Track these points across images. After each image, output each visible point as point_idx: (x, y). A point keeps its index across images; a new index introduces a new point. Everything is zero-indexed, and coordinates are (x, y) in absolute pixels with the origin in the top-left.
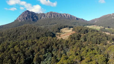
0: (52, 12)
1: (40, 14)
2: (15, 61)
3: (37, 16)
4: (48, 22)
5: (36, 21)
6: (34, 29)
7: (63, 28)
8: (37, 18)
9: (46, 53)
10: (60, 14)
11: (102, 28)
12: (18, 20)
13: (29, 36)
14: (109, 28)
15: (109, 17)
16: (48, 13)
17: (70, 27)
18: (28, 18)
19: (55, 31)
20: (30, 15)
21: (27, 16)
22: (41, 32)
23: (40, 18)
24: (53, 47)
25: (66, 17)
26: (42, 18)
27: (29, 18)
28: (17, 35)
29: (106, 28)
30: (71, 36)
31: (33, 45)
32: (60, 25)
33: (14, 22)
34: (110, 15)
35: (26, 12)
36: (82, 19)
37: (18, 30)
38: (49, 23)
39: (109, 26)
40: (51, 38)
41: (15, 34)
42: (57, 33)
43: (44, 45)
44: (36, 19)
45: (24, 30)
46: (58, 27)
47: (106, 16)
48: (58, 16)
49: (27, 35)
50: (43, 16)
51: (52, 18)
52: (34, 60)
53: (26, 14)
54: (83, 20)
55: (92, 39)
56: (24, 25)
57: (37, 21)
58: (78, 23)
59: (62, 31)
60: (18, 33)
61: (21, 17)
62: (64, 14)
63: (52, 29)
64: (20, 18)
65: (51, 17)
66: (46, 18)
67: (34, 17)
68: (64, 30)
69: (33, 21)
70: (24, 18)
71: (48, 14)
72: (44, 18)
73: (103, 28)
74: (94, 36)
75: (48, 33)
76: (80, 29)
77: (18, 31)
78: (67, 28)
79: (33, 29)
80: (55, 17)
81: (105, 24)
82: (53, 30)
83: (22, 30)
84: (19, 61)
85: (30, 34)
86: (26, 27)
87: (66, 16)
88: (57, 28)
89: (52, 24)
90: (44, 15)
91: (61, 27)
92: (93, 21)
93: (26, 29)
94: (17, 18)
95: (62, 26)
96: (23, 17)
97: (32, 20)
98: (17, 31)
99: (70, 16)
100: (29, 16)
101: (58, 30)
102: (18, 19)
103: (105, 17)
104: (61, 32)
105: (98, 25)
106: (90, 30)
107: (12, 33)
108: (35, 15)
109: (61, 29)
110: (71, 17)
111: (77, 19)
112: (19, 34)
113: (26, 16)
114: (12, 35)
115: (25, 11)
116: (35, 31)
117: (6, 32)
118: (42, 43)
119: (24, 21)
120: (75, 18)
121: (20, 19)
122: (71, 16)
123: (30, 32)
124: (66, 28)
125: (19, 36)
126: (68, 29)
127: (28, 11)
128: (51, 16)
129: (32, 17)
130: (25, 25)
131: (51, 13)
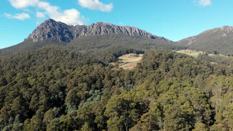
0: (101, 23)
1: (77, 27)
2: (28, 99)
3: (70, 30)
4: (93, 43)
5: (69, 42)
6: (64, 54)
7: (124, 54)
8: (71, 35)
9: (90, 90)
10: (119, 27)
11: (202, 54)
12: (32, 40)
13: (54, 66)
14: (216, 54)
15: (216, 33)
16: (94, 24)
17: (138, 53)
18: (52, 35)
19: (108, 59)
20: (57, 29)
21: (51, 31)
22: (80, 60)
23: (78, 35)
24: (103, 82)
25: (130, 34)
26: (82, 35)
27: (54, 35)
28: (30, 64)
29: (210, 55)
30: (140, 64)
31: (63, 77)
32: (119, 47)
33: (23, 42)
34: (219, 29)
35: (48, 22)
36: (163, 38)
37: (32, 55)
38: (96, 45)
39: (215, 50)
40: (100, 68)
41: (26, 63)
42: (112, 63)
43: (86, 77)
44: (68, 37)
45: (44, 55)
46: (114, 53)
47: (211, 31)
48: (114, 32)
49: (50, 64)
50: (83, 30)
51: (102, 34)
52: (66, 99)
53: (48, 26)
54: (165, 39)
55: (181, 69)
56: (44, 47)
57: (72, 41)
58: (153, 46)
59: (122, 60)
60: (32, 60)
61: (38, 32)
62: (126, 28)
63: (102, 56)
64: (36, 35)
65: (100, 33)
66: (90, 34)
67: (64, 33)
68: (125, 58)
69: (62, 42)
70: (43, 36)
71: (93, 27)
72: (86, 35)
73: (205, 53)
74: (185, 64)
75: (93, 62)
76: (157, 53)
77: (32, 58)
78: (132, 54)
79: (62, 53)
80: (107, 32)
81: (209, 46)
82: (105, 58)
83: (40, 55)
84: (37, 100)
85: (56, 63)
86: (48, 50)
87: (129, 31)
88: (111, 54)
89: (101, 47)
90: (86, 29)
91: (120, 52)
92: (185, 41)
93: (48, 54)
94: (30, 35)
95: (122, 50)
96: (42, 33)
97: (61, 39)
98: (29, 57)
99: (138, 32)
100: (55, 31)
101: (114, 57)
102: (32, 38)
103: (209, 33)
104: (119, 61)
105: (194, 49)
106: (177, 55)
107: (19, 61)
108: (66, 29)
109: (121, 55)
110: (141, 34)
111: (153, 37)
112: (34, 62)
113: (48, 30)
114: (20, 65)
115: (46, 20)
116: (67, 58)
117: (6, 59)
118: (81, 74)
119: (45, 41)
120: (149, 36)
121: (36, 37)
122: (140, 32)
123: (57, 58)
124: (130, 54)
125: (34, 67)
126: (134, 56)
127: (52, 21)
128: (101, 30)
129: (61, 34)
130: (47, 46)
131: (100, 26)
